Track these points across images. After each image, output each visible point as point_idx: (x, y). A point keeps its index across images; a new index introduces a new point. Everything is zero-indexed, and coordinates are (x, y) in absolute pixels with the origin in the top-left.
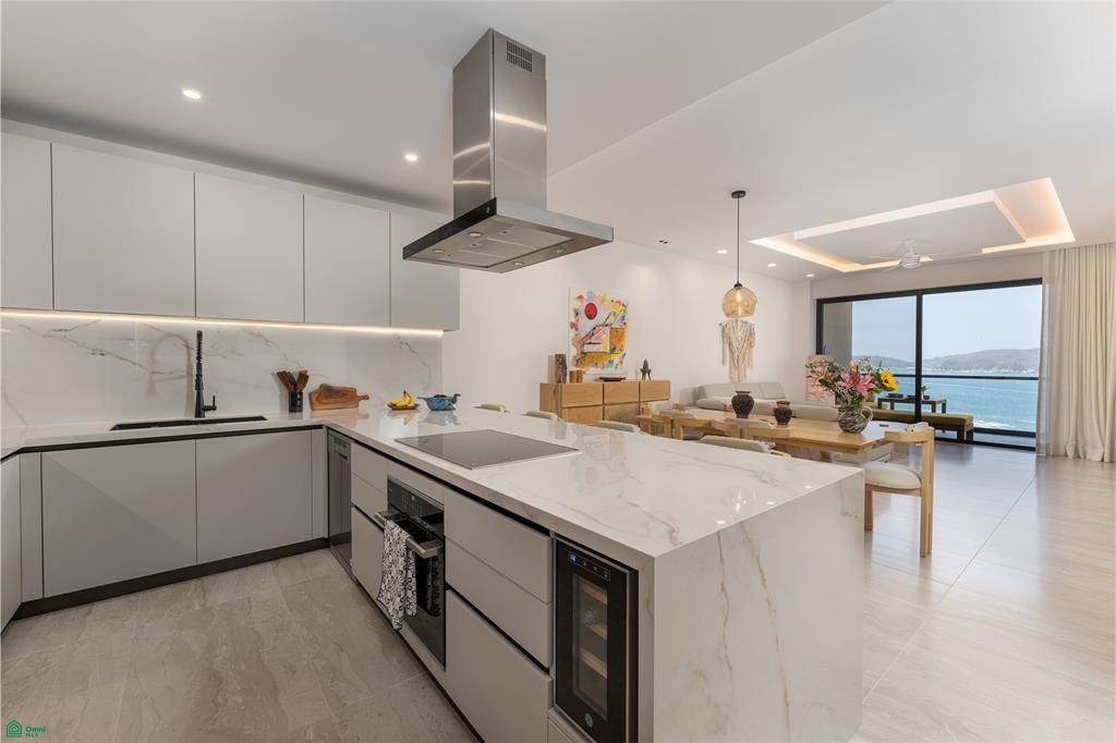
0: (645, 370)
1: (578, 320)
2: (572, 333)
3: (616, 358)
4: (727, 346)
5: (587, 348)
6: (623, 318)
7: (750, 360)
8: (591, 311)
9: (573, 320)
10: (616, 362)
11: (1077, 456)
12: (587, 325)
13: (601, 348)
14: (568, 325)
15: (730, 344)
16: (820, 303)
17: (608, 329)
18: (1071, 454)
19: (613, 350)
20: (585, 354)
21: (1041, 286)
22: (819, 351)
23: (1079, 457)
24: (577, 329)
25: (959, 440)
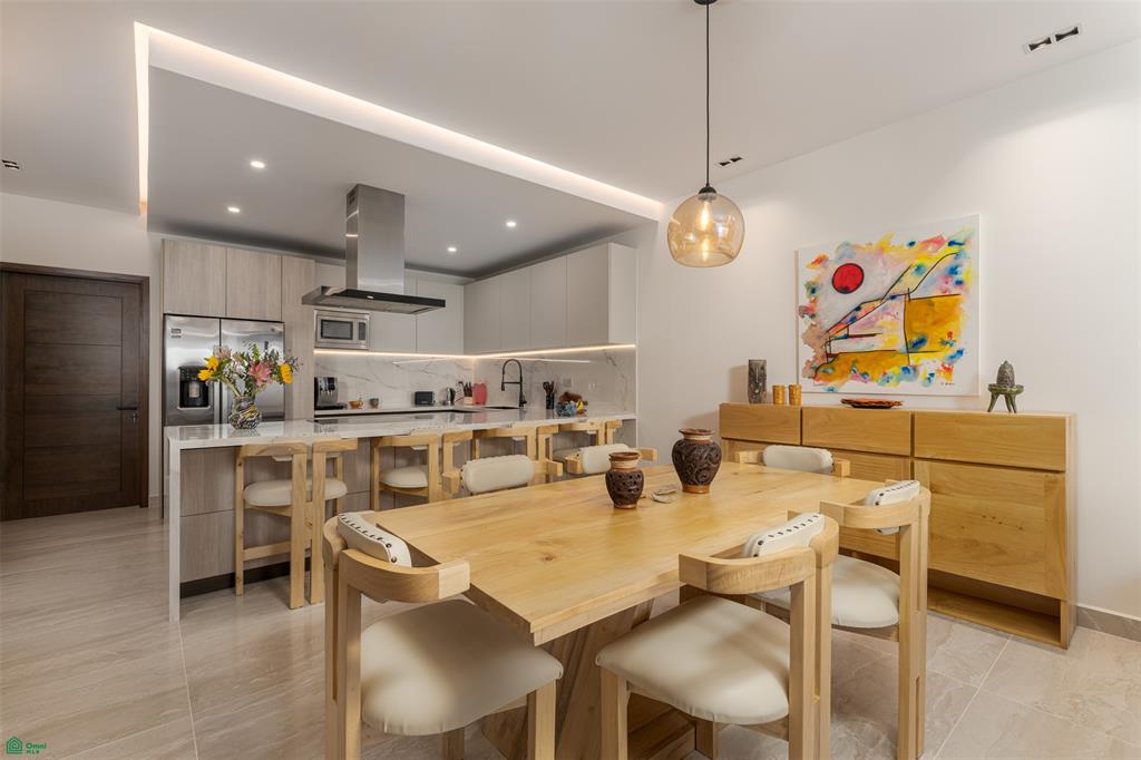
0: (1002, 387)
1: (814, 301)
2: (805, 323)
3: (926, 362)
5: (836, 347)
6: (953, 271)
8: (848, 278)
9: (805, 301)
10: (924, 372)
12: (836, 305)
13: (877, 344)
14: (792, 312)
17: (898, 307)
19: (916, 345)
20: (835, 356)
24: (813, 316)
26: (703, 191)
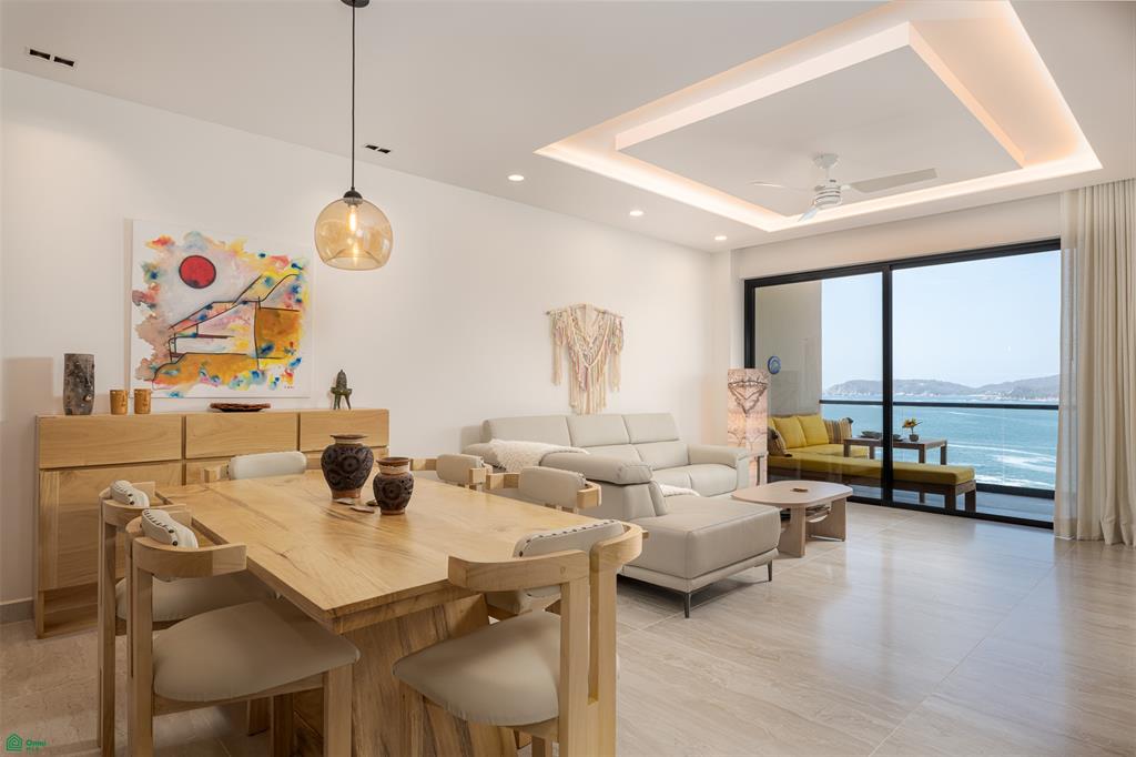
0: (340, 390)
1: (155, 289)
2: (140, 313)
3: (273, 367)
4: (562, 352)
5: (182, 346)
6: (295, 290)
7: (615, 374)
8: (198, 272)
9: (141, 285)
10: (270, 377)
11: (1118, 540)
12: (184, 299)
15: (570, 348)
16: (751, 286)
18: (1108, 538)
19: (264, 351)
20: (181, 356)
21: (1059, 251)
22: (750, 362)
23: (1122, 542)
24: (152, 306)
25: (949, 510)
26: (348, 195)
